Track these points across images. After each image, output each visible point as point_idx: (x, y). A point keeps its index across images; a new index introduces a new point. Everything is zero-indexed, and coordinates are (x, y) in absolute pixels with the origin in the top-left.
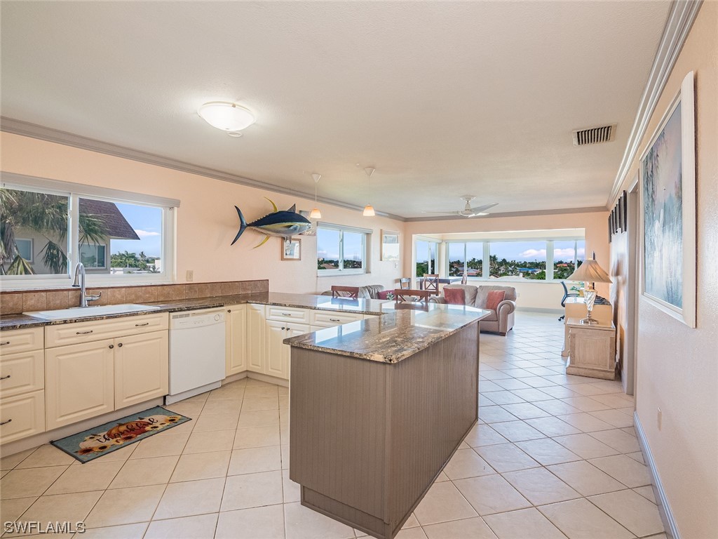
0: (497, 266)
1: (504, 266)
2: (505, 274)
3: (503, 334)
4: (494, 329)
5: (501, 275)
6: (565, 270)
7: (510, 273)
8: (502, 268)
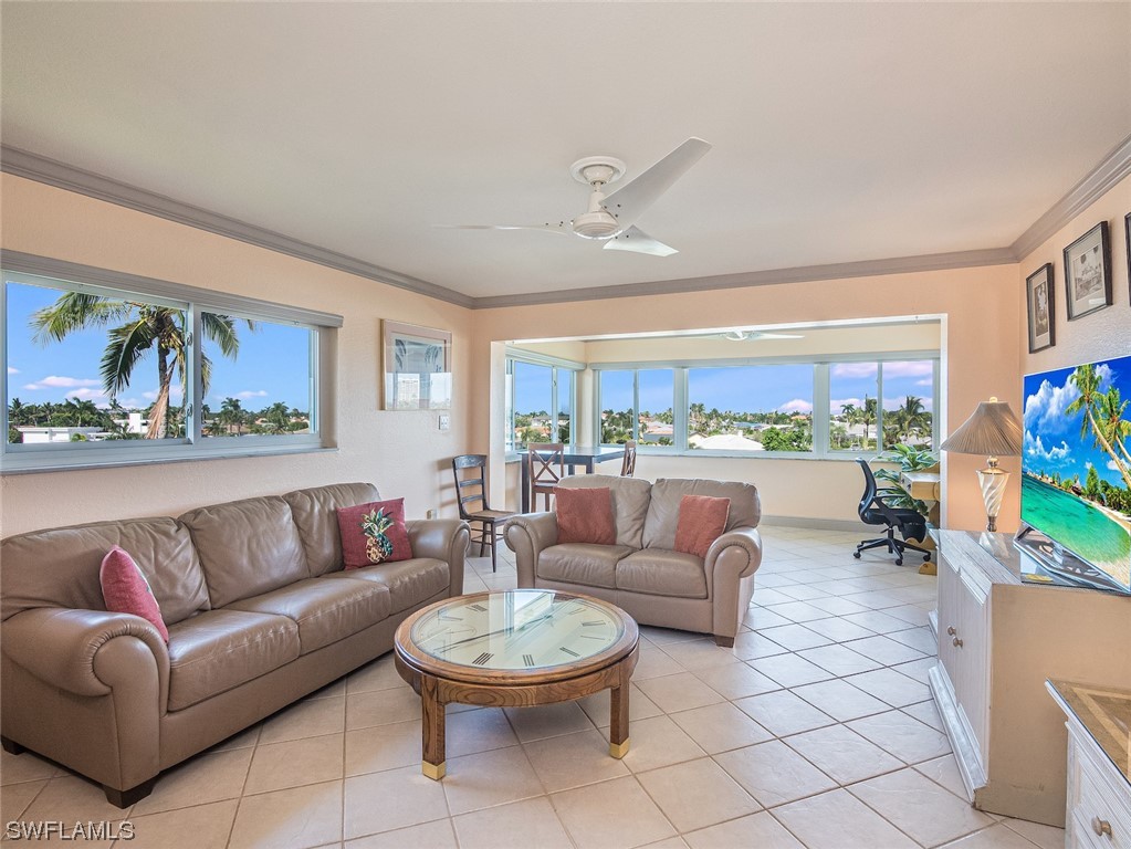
0: (704, 420)
1: (715, 420)
2: (716, 432)
3: (727, 642)
4: (699, 620)
5: (710, 433)
6: (804, 425)
7: (724, 430)
8: (712, 423)
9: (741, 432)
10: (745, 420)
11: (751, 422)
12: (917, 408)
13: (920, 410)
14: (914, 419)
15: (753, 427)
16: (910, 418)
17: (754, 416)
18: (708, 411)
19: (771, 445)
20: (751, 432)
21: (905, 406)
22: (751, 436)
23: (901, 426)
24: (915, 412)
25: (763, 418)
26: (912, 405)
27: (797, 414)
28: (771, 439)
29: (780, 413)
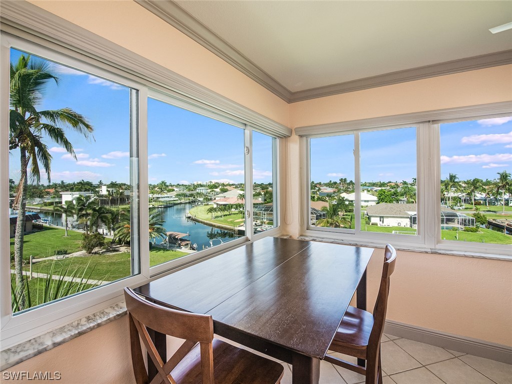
0: (347, 186)
2: (352, 191)
5: (350, 192)
7: (356, 190)
8: (350, 187)
9: (366, 191)
10: (366, 185)
11: (368, 186)
12: (455, 179)
13: (456, 180)
14: (453, 184)
15: (369, 189)
16: (451, 184)
17: (370, 183)
18: (348, 182)
19: (381, 197)
20: (369, 191)
21: (449, 178)
22: (370, 193)
23: (446, 188)
24: (454, 181)
25: (374, 185)
26: (452, 178)
27: (390, 182)
28: (381, 195)
29: (382, 182)
